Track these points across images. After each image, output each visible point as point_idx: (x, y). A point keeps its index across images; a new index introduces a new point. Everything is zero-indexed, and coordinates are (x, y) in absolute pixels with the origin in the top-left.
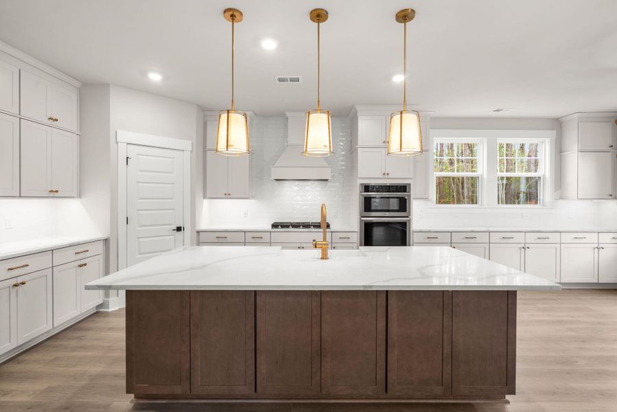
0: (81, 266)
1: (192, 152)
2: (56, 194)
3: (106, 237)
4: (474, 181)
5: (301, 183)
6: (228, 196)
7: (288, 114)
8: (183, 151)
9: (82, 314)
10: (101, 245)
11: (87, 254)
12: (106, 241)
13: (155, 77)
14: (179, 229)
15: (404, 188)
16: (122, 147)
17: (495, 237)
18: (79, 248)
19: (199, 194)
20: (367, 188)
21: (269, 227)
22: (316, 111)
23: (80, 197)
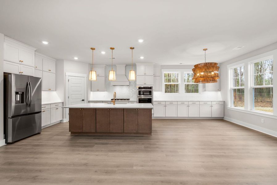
0: (57, 109)
1: (87, 77)
2: (50, 90)
3: (63, 102)
4: (177, 85)
5: (121, 87)
6: (98, 90)
7: (117, 65)
8: (84, 77)
9: (57, 122)
10: (61, 104)
11: (58, 106)
12: (63, 103)
13: (76, 58)
14: (83, 100)
15: (151, 88)
16: (67, 77)
17: (179, 103)
18: (56, 104)
19: (89, 90)
20: (140, 88)
21: (110, 100)
22: (111, 71)
23: (56, 91)
